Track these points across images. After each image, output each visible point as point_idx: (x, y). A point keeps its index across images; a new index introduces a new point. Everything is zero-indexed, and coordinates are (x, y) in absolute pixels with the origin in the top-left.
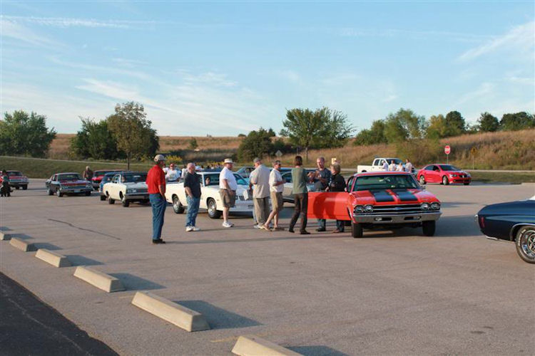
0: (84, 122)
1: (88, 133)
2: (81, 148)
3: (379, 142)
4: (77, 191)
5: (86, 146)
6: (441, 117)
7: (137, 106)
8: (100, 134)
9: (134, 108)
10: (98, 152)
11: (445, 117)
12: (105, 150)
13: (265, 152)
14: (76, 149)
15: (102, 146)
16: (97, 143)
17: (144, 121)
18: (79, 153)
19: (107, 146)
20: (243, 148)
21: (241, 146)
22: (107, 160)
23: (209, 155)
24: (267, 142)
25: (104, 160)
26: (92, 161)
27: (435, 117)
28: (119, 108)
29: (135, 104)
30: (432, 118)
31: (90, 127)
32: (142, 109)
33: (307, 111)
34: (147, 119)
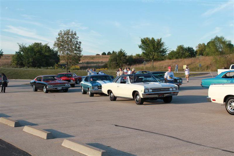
0: (20, 46)
1: (22, 53)
2: (19, 61)
3: (181, 58)
4: (60, 88)
5: (21, 60)
6: (204, 44)
7: (72, 32)
8: (29, 53)
9: (70, 33)
10: (28, 64)
11: (206, 44)
12: (32, 62)
13: (124, 63)
14: (16, 62)
15: (31, 60)
16: (28, 58)
17: (77, 42)
18: (17, 64)
19: (34, 60)
20: (111, 61)
21: (109, 59)
22: (36, 68)
23: (89, 65)
24: (124, 57)
25: (33, 68)
26: (27, 68)
27: (200, 44)
28: (61, 33)
29: (71, 31)
30: (199, 45)
31: (23, 49)
32: (75, 34)
33: (153, 39)
34: (78, 41)
